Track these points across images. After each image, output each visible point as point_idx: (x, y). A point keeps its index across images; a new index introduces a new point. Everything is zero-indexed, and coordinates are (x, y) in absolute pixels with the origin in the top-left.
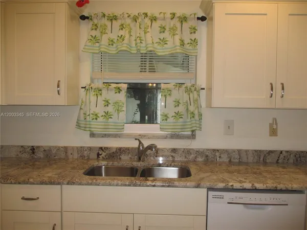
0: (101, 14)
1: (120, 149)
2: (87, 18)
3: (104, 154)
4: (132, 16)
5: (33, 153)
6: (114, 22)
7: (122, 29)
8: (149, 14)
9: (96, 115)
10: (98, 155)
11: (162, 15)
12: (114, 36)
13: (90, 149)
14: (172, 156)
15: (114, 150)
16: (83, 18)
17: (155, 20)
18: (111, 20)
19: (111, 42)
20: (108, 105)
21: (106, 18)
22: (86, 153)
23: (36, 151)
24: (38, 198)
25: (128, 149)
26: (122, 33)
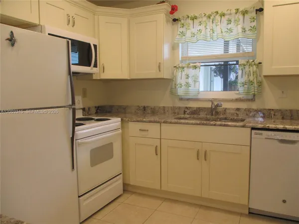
0: (187, 16)
1: (199, 108)
2: (177, 20)
3: (188, 111)
4: (207, 15)
5: (145, 110)
6: (195, 20)
7: (200, 25)
8: (220, 12)
9: (181, 84)
10: (185, 112)
11: (229, 12)
12: (194, 30)
13: (180, 108)
14: (236, 113)
15: (195, 109)
16: (175, 20)
17: (224, 15)
18: (193, 19)
19: (193, 35)
20: (188, 78)
21: (189, 18)
22: (176, 111)
23: (146, 108)
24: (148, 130)
25: (205, 108)
26: (200, 27)
